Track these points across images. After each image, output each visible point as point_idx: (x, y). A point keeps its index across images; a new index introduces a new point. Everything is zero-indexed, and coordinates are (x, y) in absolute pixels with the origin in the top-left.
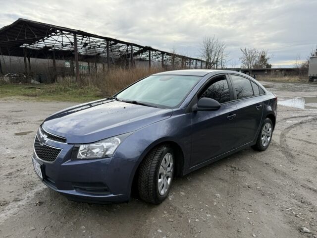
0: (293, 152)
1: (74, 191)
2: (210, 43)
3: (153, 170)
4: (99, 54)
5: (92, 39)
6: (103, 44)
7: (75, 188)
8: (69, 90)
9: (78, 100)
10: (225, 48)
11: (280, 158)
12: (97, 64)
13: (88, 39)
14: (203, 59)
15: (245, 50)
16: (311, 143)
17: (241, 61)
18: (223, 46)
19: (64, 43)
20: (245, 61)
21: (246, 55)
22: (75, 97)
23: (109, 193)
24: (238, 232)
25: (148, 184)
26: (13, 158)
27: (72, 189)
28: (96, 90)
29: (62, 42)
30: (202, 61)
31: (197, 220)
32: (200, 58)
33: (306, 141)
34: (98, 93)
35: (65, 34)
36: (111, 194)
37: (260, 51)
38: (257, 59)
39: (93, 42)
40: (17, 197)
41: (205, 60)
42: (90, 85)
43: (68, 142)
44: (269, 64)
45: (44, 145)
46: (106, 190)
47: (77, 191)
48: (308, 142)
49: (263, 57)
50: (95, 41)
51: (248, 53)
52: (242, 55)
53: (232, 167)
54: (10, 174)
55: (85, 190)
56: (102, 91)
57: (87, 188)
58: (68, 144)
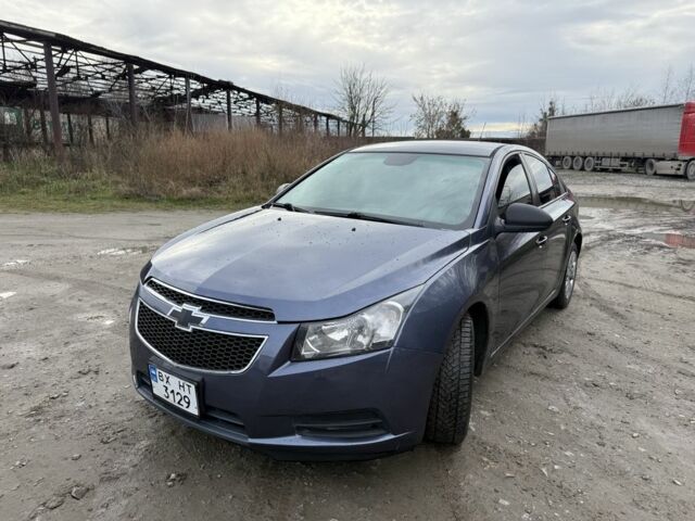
0: (616, 307)
1: (297, 436)
2: (356, 80)
3: (466, 370)
4: (98, 93)
5: (84, 57)
6: (110, 70)
7: (299, 431)
8: (43, 183)
9: (79, 206)
10: (386, 92)
11: (602, 320)
12: (93, 120)
13: (73, 58)
14: (341, 116)
15: (422, 99)
16: (631, 287)
17: (413, 121)
18: (381, 88)
19: (8, 64)
20: (422, 123)
21: (424, 109)
22: (66, 200)
23: (383, 432)
24: (646, 479)
25: (457, 403)
26: (13, 366)
27: (292, 434)
28: (117, 183)
29: (5, 60)
30: (339, 119)
31: (556, 467)
32: (334, 113)
33: (621, 284)
34: (124, 188)
35: (12, 41)
36: (387, 433)
37: (449, 101)
38: (444, 118)
39: (86, 65)
40: (103, 469)
41: (346, 117)
42: (96, 171)
43: (278, 318)
44: (466, 129)
45: (195, 331)
46: (375, 427)
47: (304, 436)
48: (626, 285)
49: (454, 115)
50: (93, 62)
51: (427, 106)
52: (415, 109)
53: (535, 346)
54: (38, 410)
55: (324, 430)
56: (130, 185)
57: (331, 426)
58: (279, 323)
